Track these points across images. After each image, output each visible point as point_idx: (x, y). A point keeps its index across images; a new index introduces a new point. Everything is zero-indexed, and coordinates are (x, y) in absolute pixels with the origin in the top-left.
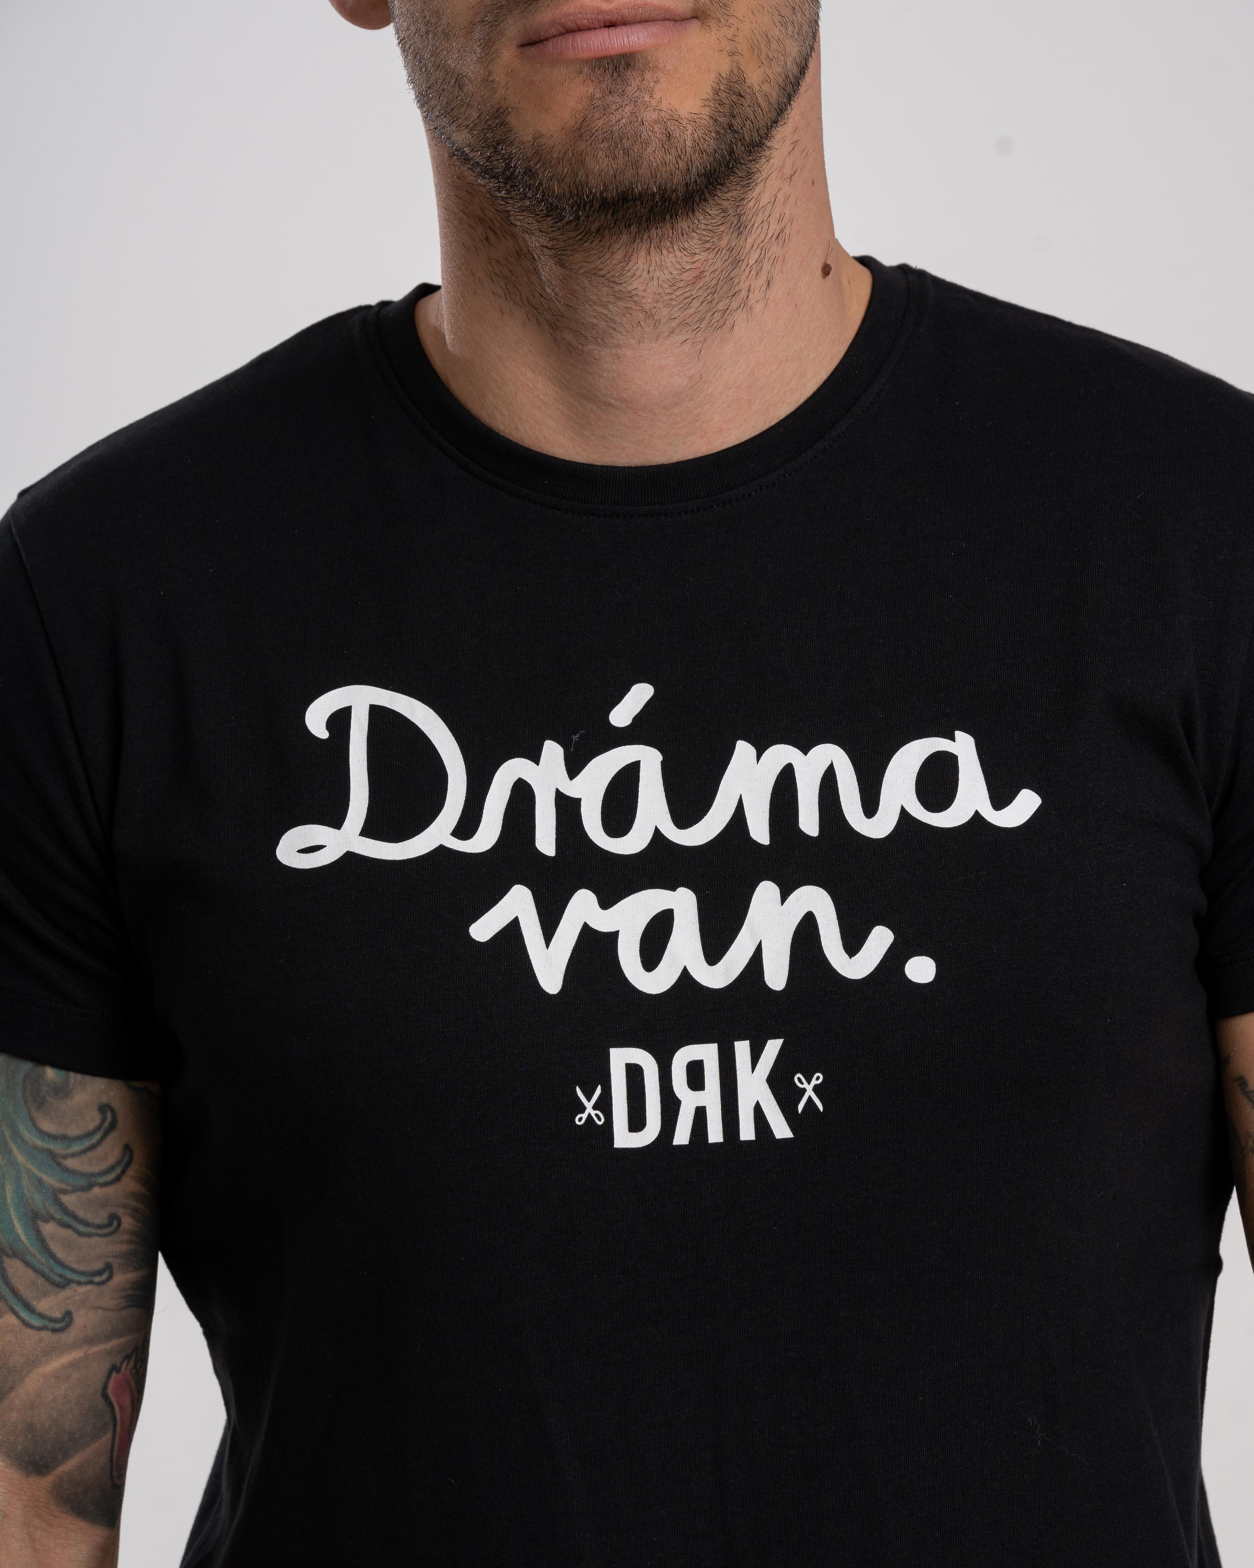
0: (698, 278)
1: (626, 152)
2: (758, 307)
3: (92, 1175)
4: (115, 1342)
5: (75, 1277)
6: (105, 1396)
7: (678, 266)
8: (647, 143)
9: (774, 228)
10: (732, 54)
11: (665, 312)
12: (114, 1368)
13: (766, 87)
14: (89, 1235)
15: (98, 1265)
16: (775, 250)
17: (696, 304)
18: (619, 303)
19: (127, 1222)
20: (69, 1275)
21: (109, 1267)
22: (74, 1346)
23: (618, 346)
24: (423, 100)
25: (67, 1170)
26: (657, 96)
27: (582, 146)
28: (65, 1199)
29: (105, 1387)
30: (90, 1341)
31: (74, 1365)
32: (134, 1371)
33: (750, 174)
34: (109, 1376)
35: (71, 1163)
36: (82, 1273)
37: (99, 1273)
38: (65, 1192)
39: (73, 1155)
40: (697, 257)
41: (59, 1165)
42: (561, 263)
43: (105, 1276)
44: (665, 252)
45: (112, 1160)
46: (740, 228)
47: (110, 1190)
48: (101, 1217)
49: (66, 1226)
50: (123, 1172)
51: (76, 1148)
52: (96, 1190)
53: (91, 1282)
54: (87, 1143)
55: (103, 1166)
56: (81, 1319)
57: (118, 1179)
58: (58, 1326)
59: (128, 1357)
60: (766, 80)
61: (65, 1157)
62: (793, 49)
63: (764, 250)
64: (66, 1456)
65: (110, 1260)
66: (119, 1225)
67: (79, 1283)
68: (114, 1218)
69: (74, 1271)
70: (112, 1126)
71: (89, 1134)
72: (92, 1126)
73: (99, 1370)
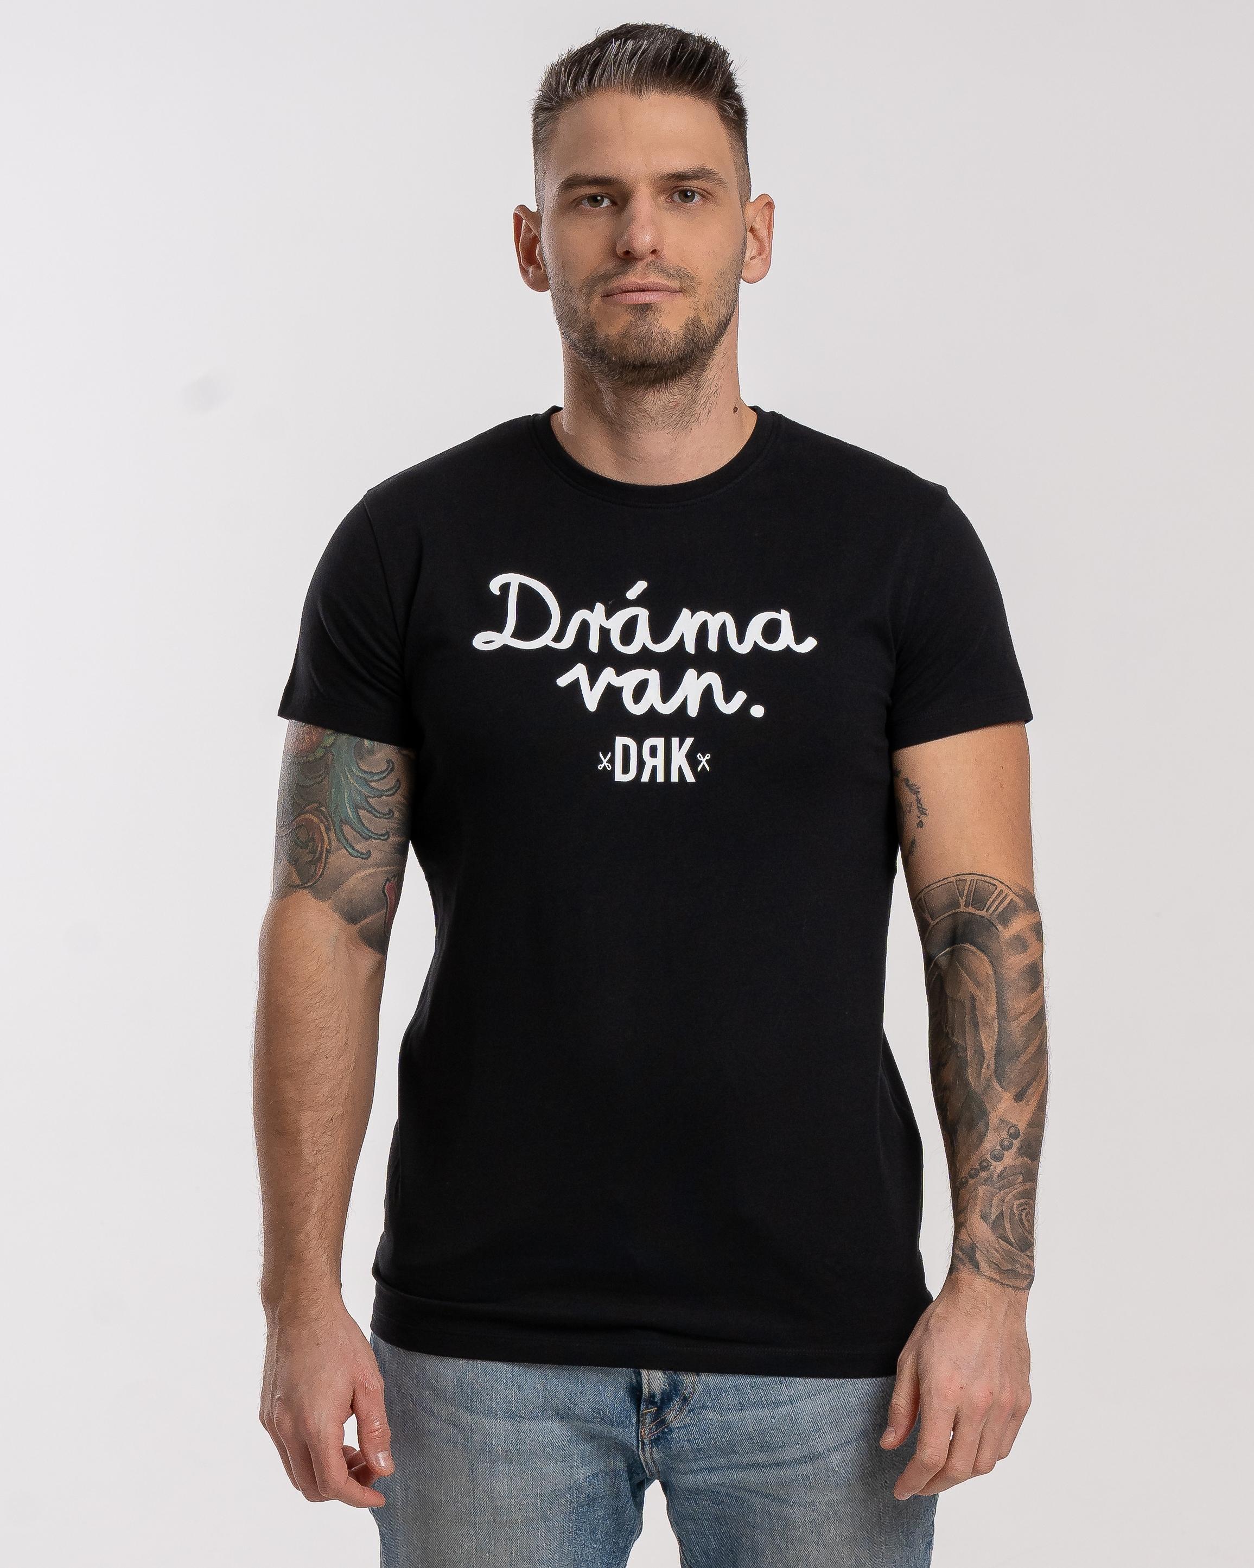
0: (676, 406)
1: (645, 345)
3: (382, 790)
4: (389, 868)
5: (372, 835)
6: (384, 892)
7: (667, 400)
9: (713, 389)
10: (695, 309)
11: (661, 419)
12: (388, 880)
13: (710, 325)
14: (379, 817)
15: (384, 832)
16: (713, 398)
17: (674, 417)
19: (397, 814)
20: (370, 834)
21: (388, 833)
22: (371, 866)
23: (639, 433)
25: (372, 787)
26: (660, 322)
27: (625, 341)
28: (370, 800)
29: (384, 888)
30: (378, 866)
31: (370, 875)
32: (397, 884)
33: (704, 365)
34: (385, 884)
35: (373, 784)
36: (377, 834)
37: (384, 835)
38: (371, 797)
39: (374, 781)
40: (676, 397)
41: (368, 785)
42: (615, 394)
43: (386, 837)
44: (661, 393)
45: (391, 785)
46: (698, 387)
47: (390, 798)
48: (386, 810)
49: (370, 812)
50: (396, 791)
51: (376, 778)
52: (384, 797)
53: (380, 839)
54: (381, 776)
55: (388, 787)
56: (375, 855)
57: (393, 794)
58: (364, 856)
59: (394, 876)
60: (710, 322)
61: (371, 781)
62: (724, 311)
63: (708, 398)
64: (366, 917)
65: (389, 830)
66: (393, 815)
67: (375, 839)
68: (391, 811)
69: (372, 833)
70: (392, 770)
71: (382, 772)
72: (383, 769)
73: (381, 879)
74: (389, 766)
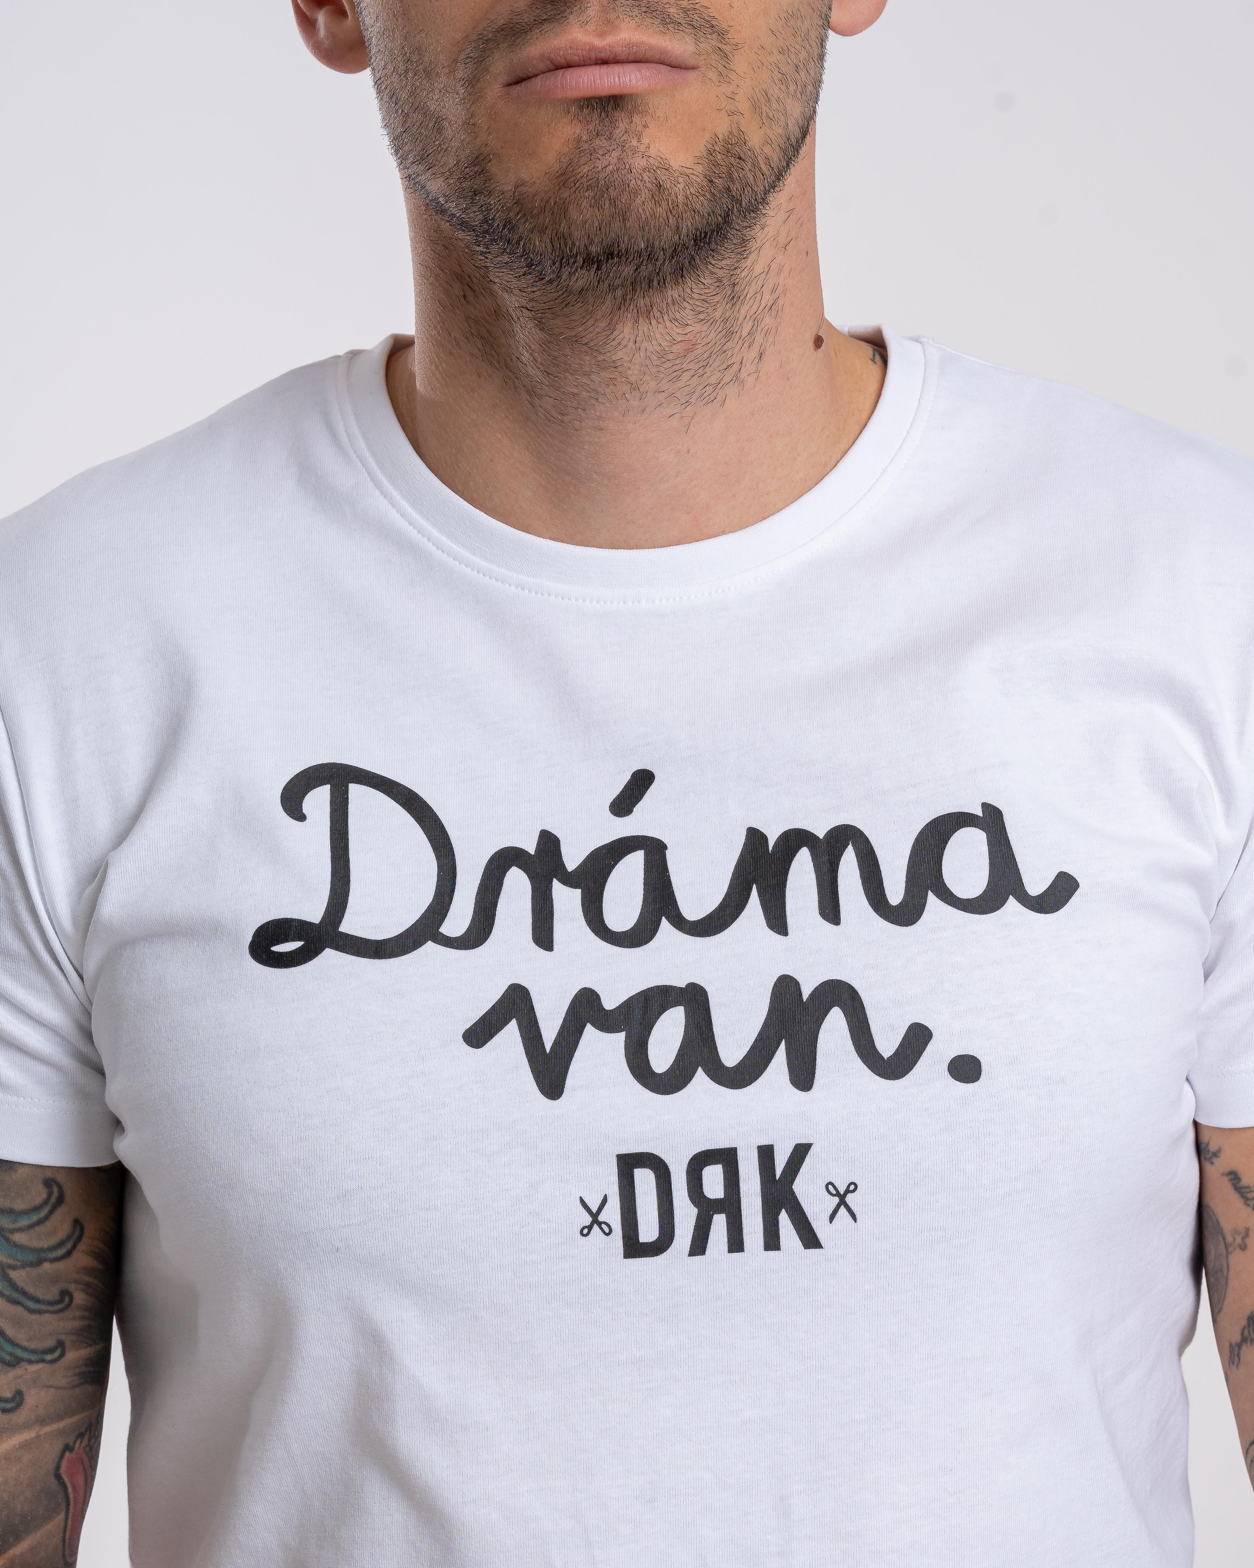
0: (689, 351)
1: (613, 202)
2: (750, 381)
3: (42, 1250)
4: (67, 1421)
5: (25, 1355)
6: (58, 1477)
7: (668, 338)
8: (636, 193)
9: (767, 298)
10: (731, 114)
11: (653, 384)
12: (67, 1448)
13: (767, 150)
14: (40, 1312)
15: (50, 1343)
16: (768, 321)
17: (686, 376)
18: (603, 374)
19: (80, 1298)
20: (19, 1353)
21: (60, 1344)
22: (26, 1426)
23: (600, 418)
24: (398, 145)
25: (15, 1245)
26: (645, 140)
27: (565, 193)
28: (14, 1275)
29: (58, 1467)
30: (42, 1421)
31: (25, 1446)
32: (88, 1449)
33: (744, 242)
34: (62, 1456)
35: (17, 1237)
36: (33, 1351)
37: (51, 1351)
38: (14, 1268)
39: (21, 1230)
40: (689, 329)
41: (7, 1239)
42: (541, 325)
43: (56, 1354)
44: (654, 322)
45: (61, 1235)
46: (734, 299)
47: (60, 1266)
48: (52, 1293)
49: (16, 1302)
50: (74, 1247)
51: (24, 1222)
52: (46, 1266)
53: (42, 1361)
54: (35, 1218)
55: (53, 1241)
56: (32, 1398)
57: (69, 1254)
58: (9, 1406)
59: (81, 1435)
60: (767, 142)
61: (13, 1231)
62: (795, 110)
63: (757, 322)
64: (18, 1538)
65: (62, 1337)
66: (71, 1301)
67: (30, 1362)
68: (65, 1294)
69: (25, 1349)
70: (60, 1200)
71: (36, 1209)
72: (38, 1201)
73: (51, 1451)
74: (50, 1194)
